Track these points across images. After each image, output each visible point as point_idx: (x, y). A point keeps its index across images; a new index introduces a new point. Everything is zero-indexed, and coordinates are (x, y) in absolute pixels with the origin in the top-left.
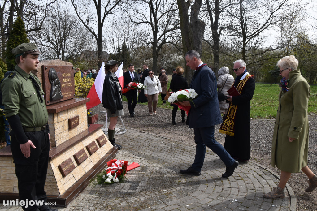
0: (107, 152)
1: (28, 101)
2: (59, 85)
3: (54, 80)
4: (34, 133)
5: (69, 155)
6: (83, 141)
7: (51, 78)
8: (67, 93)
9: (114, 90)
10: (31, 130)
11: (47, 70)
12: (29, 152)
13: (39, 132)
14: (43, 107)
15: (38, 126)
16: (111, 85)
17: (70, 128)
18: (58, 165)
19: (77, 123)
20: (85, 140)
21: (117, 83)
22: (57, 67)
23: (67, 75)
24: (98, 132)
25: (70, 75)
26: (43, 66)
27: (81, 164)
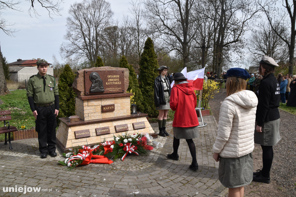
2: (100, 83)
3: (95, 80)
4: (39, 107)
5: (92, 128)
6: (114, 122)
7: (92, 78)
8: (113, 89)
11: (87, 73)
14: (46, 94)
17: (103, 111)
18: (75, 131)
19: (111, 109)
22: (101, 71)
23: (114, 76)
24: (140, 119)
25: (118, 76)
26: (84, 71)
27: (101, 136)
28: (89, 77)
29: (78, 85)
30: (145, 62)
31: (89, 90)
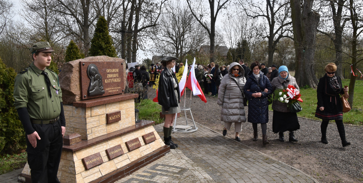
0: (153, 150)
1: (36, 95)
2: (100, 80)
3: (94, 76)
4: (42, 125)
5: (101, 149)
6: (123, 137)
7: (90, 74)
8: (113, 88)
9: (168, 87)
10: (39, 122)
11: (84, 66)
12: (35, 143)
13: (47, 124)
14: (53, 101)
15: (45, 119)
16: (165, 81)
17: (108, 123)
18: (82, 158)
19: (118, 118)
20: (126, 136)
21: (172, 80)
22: (99, 63)
23: (114, 70)
24: (147, 128)
25: (117, 70)
26: (80, 63)
27: (114, 160)
28: (86, 71)
29: (72, 85)
30: (100, 51)
31: (86, 92)
